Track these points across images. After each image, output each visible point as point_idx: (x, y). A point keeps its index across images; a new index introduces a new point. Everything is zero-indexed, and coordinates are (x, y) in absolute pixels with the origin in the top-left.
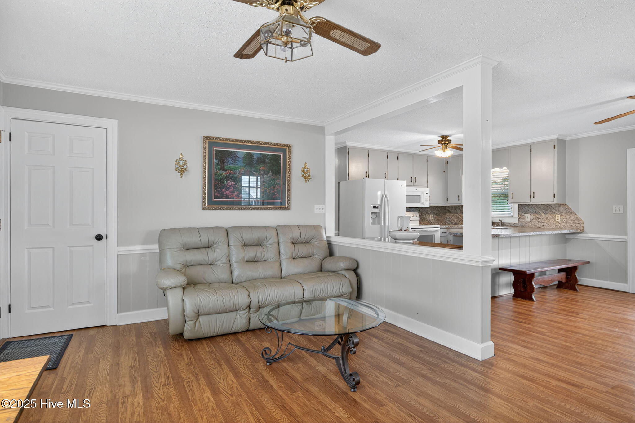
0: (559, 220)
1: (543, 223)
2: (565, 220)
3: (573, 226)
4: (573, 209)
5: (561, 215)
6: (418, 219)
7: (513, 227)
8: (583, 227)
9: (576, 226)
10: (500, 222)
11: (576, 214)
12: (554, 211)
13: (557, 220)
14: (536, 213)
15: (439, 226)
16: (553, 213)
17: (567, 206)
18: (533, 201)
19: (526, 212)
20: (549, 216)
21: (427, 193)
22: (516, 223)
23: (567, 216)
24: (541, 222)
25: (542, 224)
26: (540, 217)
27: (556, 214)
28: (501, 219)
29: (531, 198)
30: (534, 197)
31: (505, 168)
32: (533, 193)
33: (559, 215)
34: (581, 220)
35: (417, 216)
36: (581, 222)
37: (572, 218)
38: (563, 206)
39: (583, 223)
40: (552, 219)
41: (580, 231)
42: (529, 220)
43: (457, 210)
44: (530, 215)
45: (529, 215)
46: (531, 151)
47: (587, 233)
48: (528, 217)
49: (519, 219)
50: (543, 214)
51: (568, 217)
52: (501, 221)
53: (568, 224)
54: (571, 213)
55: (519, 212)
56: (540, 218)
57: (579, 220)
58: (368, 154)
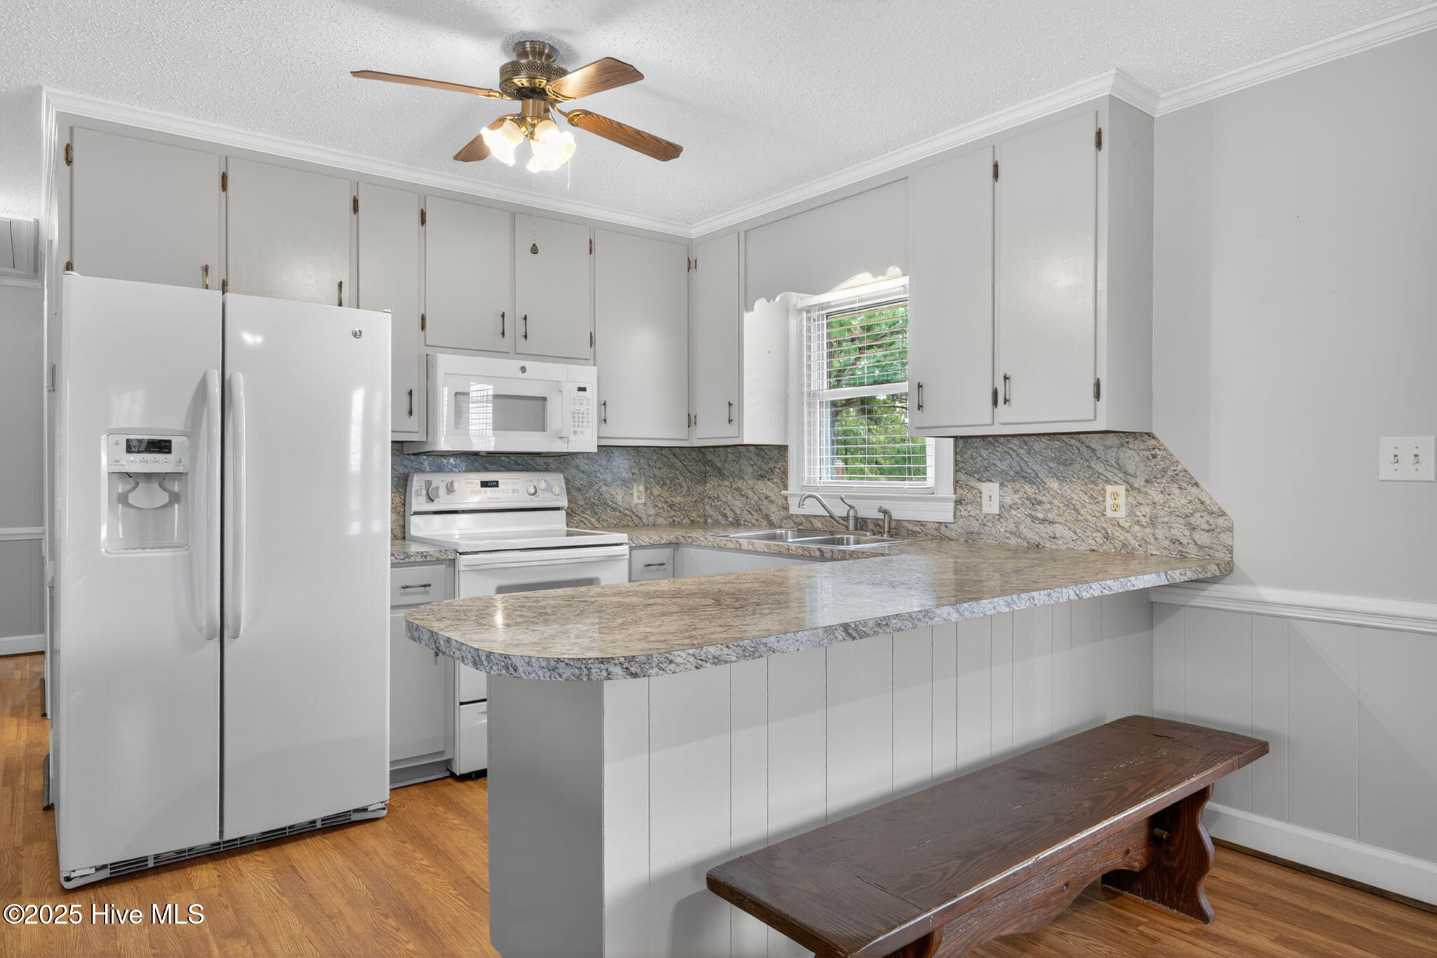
0: (1121, 513)
1: (1051, 523)
2: (1146, 510)
3: (1184, 540)
4: (1186, 461)
5: (1131, 488)
6: (564, 503)
7: (933, 538)
8: (1230, 550)
9: (1196, 544)
10: (881, 516)
11: (1196, 484)
12: (1099, 467)
13: (1109, 513)
14: (1024, 478)
15: (622, 537)
16: (1094, 478)
17: (1153, 442)
18: (1009, 420)
19: (983, 474)
20: (1076, 492)
21: (582, 389)
22: (946, 525)
23: (1154, 493)
24: (1044, 520)
25: (1049, 529)
26: (1039, 498)
27: (1108, 481)
28: (886, 505)
29: (995, 403)
30: (1006, 401)
31: (894, 270)
32: (1006, 378)
33: (1121, 489)
34: (1222, 514)
35: (557, 490)
36: (1220, 521)
37: (1179, 500)
38: (1137, 444)
39: (1230, 530)
40: (1087, 511)
41: (1217, 573)
42: (995, 509)
43: (744, 462)
44: (1002, 485)
45: (997, 485)
46: (996, 176)
47: (1251, 583)
48: (992, 495)
49: (958, 502)
50: (1054, 484)
51: (1159, 498)
52: (885, 512)
53: (1160, 535)
54: (1174, 479)
55: (956, 471)
56: (1040, 503)
57: (1212, 513)
58: (224, 177)
